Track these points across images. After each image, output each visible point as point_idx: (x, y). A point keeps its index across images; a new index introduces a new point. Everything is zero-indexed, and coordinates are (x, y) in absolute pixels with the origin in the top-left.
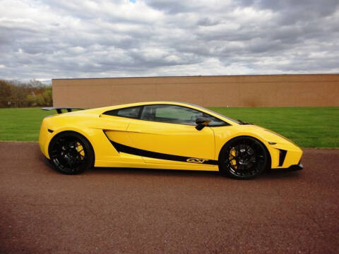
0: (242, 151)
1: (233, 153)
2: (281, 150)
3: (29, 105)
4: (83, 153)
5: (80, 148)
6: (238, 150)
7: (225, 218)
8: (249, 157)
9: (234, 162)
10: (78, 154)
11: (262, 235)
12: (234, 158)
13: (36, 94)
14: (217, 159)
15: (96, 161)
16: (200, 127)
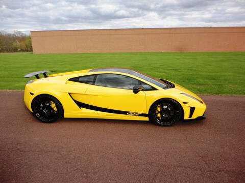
0: (164, 107)
1: (159, 109)
2: (191, 107)
3: (15, 50)
4: (55, 109)
5: (53, 105)
6: (161, 107)
7: (149, 161)
8: (169, 111)
9: (159, 115)
10: (52, 109)
11: (171, 175)
12: (159, 112)
13: (19, 42)
14: (147, 113)
15: (65, 114)
16: (136, 91)
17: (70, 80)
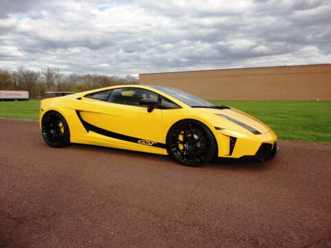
1: (181, 138)
2: (231, 137)
5: (61, 125)
6: (186, 135)
9: (181, 147)
10: (60, 129)
12: (181, 142)
14: (164, 142)
15: (71, 137)
17: (86, 96)
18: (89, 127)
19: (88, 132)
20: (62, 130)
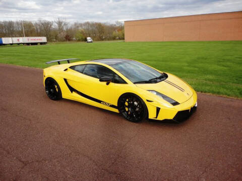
1: (126, 104)
2: (157, 108)
3: (114, 39)
5: (56, 87)
9: (127, 109)
12: (127, 107)
13: (118, 31)
14: (116, 105)
15: (63, 95)
18: (72, 90)
19: (72, 92)
20: (57, 90)
